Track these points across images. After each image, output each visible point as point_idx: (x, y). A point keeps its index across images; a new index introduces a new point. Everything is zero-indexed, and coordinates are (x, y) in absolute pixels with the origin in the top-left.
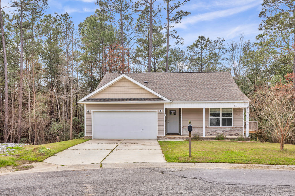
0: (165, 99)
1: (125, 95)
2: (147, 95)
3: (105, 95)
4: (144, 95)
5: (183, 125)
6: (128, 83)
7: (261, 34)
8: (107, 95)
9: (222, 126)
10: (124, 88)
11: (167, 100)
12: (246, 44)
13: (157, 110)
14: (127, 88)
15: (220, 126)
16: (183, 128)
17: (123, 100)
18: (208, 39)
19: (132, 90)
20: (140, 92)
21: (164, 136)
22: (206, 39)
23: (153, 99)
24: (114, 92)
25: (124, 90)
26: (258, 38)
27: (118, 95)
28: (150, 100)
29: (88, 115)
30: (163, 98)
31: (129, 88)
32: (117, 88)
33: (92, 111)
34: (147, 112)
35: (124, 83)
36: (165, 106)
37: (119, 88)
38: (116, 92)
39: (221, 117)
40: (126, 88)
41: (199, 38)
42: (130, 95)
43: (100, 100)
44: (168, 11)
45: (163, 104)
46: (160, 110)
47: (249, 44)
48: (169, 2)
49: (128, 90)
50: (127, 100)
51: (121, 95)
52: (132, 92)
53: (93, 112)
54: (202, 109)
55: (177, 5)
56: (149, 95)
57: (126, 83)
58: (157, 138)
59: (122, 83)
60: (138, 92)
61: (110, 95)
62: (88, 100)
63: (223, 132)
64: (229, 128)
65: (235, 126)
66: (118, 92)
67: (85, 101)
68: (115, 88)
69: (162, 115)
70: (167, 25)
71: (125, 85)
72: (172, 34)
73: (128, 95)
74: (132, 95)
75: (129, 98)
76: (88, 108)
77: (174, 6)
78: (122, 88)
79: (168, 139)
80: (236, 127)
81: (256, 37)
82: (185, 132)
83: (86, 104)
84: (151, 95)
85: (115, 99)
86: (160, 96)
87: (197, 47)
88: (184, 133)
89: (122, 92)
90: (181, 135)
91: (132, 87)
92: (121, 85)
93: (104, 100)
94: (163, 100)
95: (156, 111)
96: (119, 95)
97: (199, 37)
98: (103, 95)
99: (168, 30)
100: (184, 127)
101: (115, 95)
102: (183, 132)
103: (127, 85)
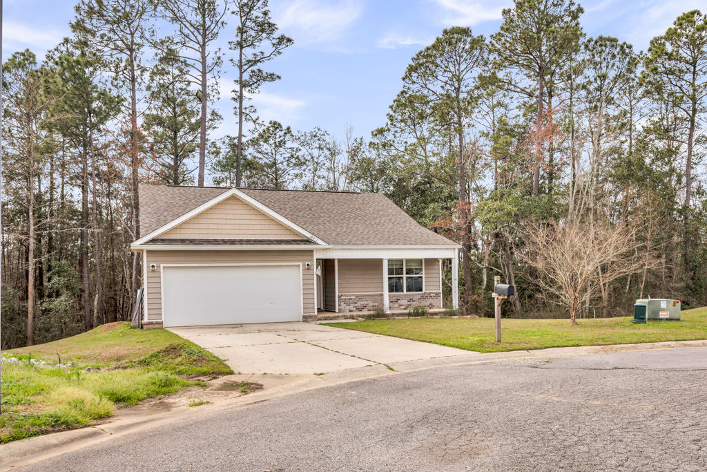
0: (319, 241)
1: (236, 232)
2: (280, 232)
3: (191, 231)
4: (275, 232)
5: (339, 292)
6: (240, 207)
7: (382, 128)
8: (197, 231)
9: (407, 291)
10: (232, 217)
11: (323, 244)
12: (355, 144)
13: (301, 264)
14: (240, 217)
15: (402, 291)
16: (339, 297)
17: (233, 242)
18: (288, 129)
19: (250, 222)
20: (267, 227)
21: (316, 313)
22: (284, 127)
23: (294, 241)
24: (212, 226)
25: (233, 222)
26: (376, 135)
27: (219, 232)
28: (288, 242)
29: (152, 275)
30: (316, 239)
31: (244, 217)
32: (219, 216)
33: (162, 266)
34: (280, 266)
35: (232, 206)
36: (317, 256)
37: (223, 217)
38: (216, 227)
39: (405, 276)
40: (237, 217)
41: (270, 125)
42: (247, 232)
43: (183, 241)
44: (241, 67)
45: (312, 251)
46: (307, 263)
47: (361, 144)
48: (243, 50)
49: (241, 222)
50: (241, 242)
51: (228, 232)
52: (250, 227)
53: (164, 267)
54: (381, 261)
55: (258, 58)
56: (284, 232)
57: (237, 207)
58: (301, 320)
59: (228, 206)
60: (263, 227)
61: (203, 231)
62: (154, 241)
63: (409, 303)
64: (419, 294)
65: (428, 292)
66: (220, 227)
67: (146, 243)
68: (214, 216)
69: (310, 272)
70: (238, 94)
71: (235, 212)
72: (247, 112)
73: (241, 232)
74: (251, 232)
75: (245, 238)
76: (150, 259)
77: (251, 58)
78: (229, 217)
79: (324, 320)
80: (429, 294)
81: (372, 132)
82: (345, 305)
83: (148, 251)
84: (288, 232)
85: (215, 240)
86: (309, 235)
87: (266, 141)
88: (343, 308)
89: (228, 227)
90: (337, 310)
91: (249, 217)
92: (227, 212)
93: (192, 242)
94: (315, 243)
95: (299, 266)
96: (223, 232)
97: (271, 123)
98: (188, 231)
99: (241, 103)
100: (342, 295)
101: (215, 231)
102: (339, 305)
103: (240, 212)
